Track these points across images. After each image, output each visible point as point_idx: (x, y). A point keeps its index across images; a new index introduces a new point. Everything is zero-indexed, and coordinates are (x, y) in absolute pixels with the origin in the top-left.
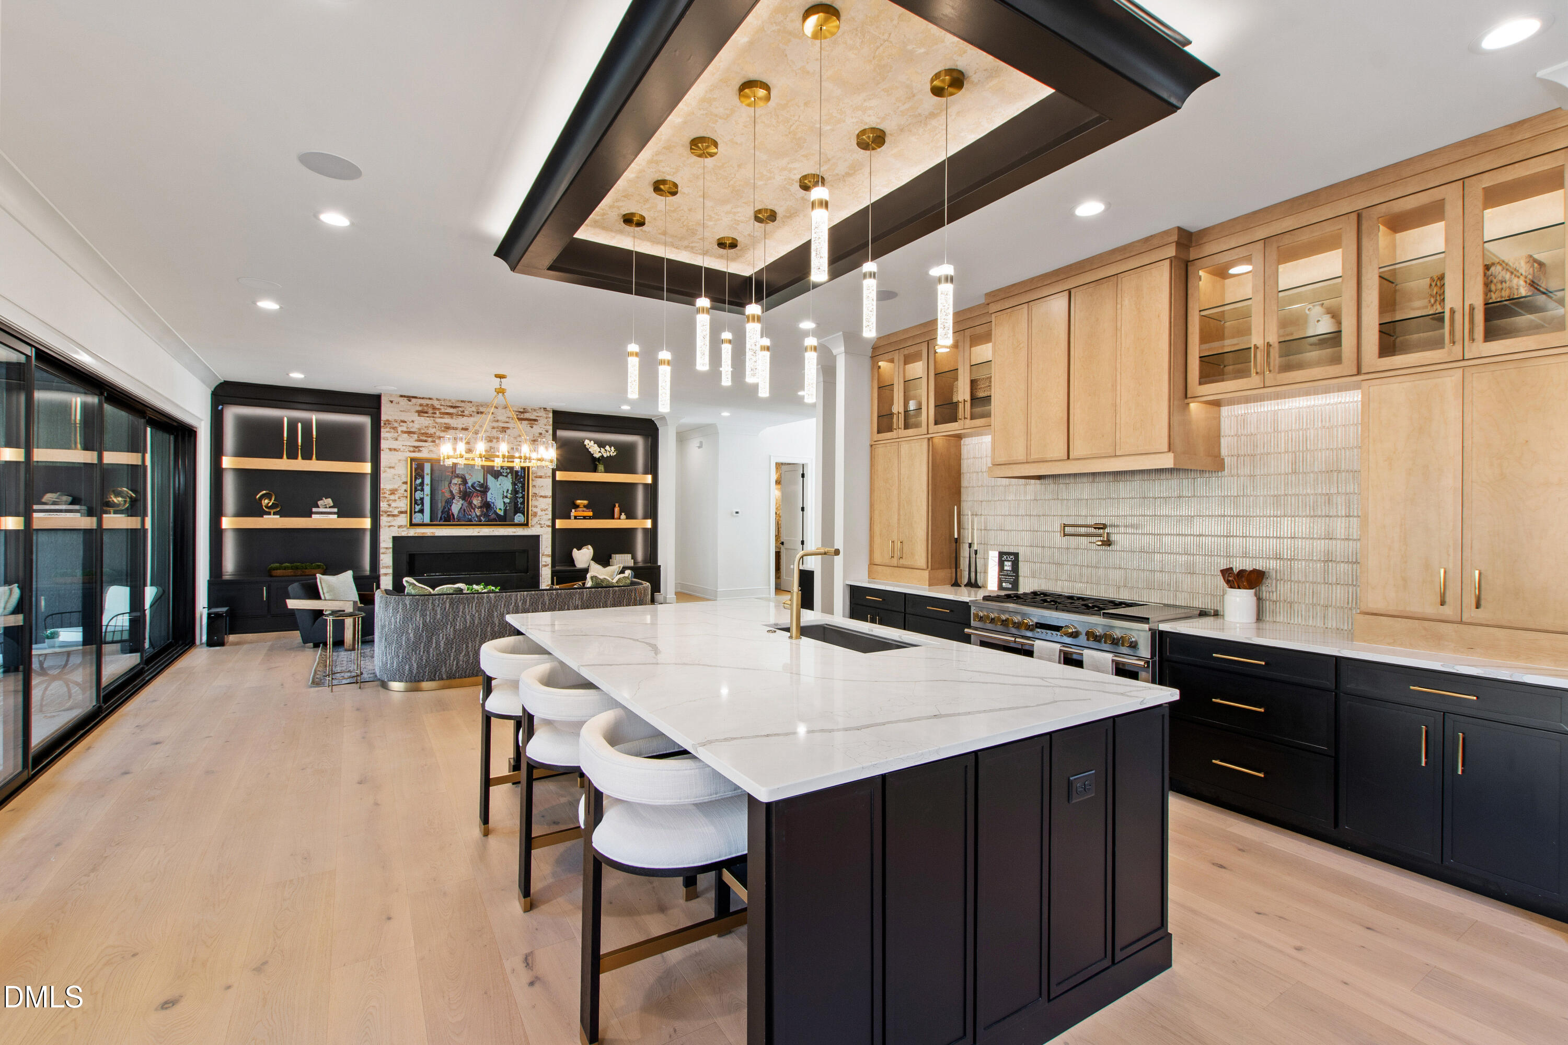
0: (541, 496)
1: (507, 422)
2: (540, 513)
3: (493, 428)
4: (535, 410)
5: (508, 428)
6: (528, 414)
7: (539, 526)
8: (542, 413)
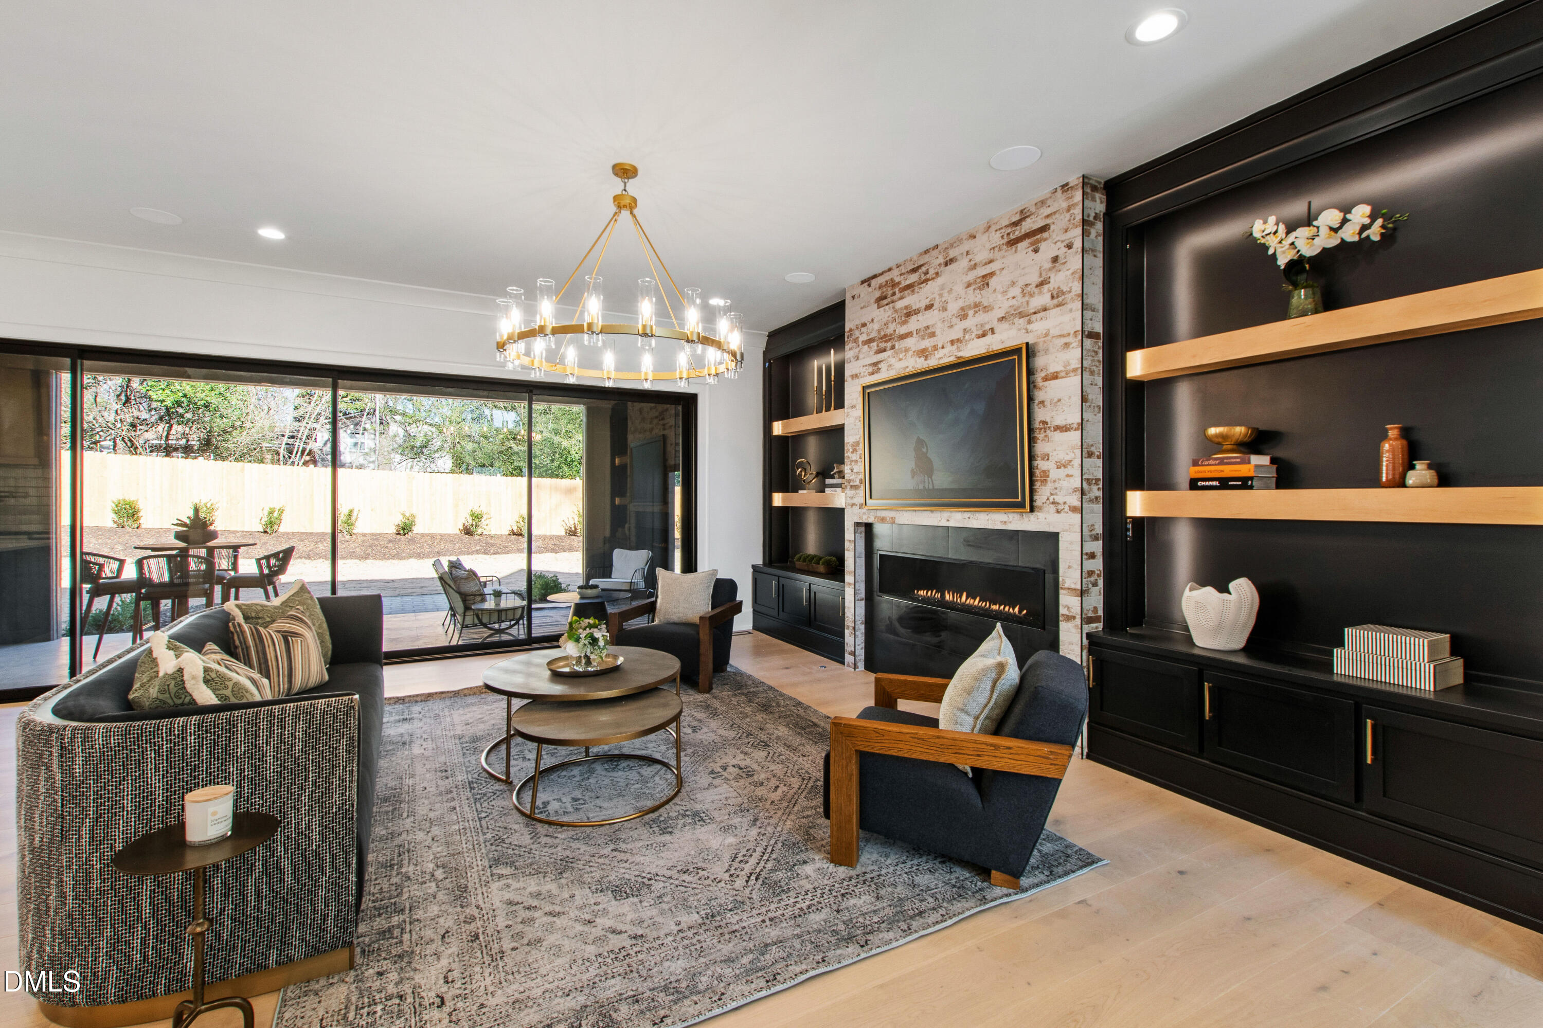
0: (1058, 428)
1: (991, 262)
2: (1054, 474)
3: (969, 285)
4: (1043, 202)
5: (992, 274)
6: (1028, 220)
7: (1052, 508)
8: (1061, 202)
